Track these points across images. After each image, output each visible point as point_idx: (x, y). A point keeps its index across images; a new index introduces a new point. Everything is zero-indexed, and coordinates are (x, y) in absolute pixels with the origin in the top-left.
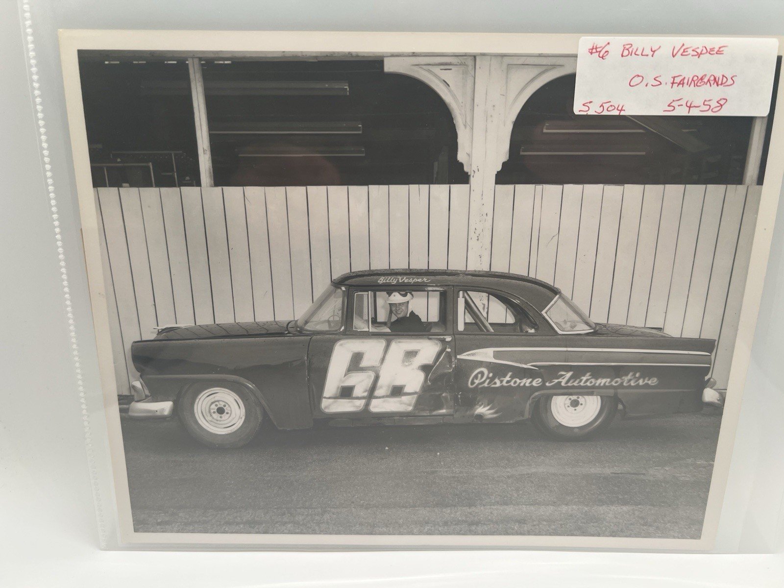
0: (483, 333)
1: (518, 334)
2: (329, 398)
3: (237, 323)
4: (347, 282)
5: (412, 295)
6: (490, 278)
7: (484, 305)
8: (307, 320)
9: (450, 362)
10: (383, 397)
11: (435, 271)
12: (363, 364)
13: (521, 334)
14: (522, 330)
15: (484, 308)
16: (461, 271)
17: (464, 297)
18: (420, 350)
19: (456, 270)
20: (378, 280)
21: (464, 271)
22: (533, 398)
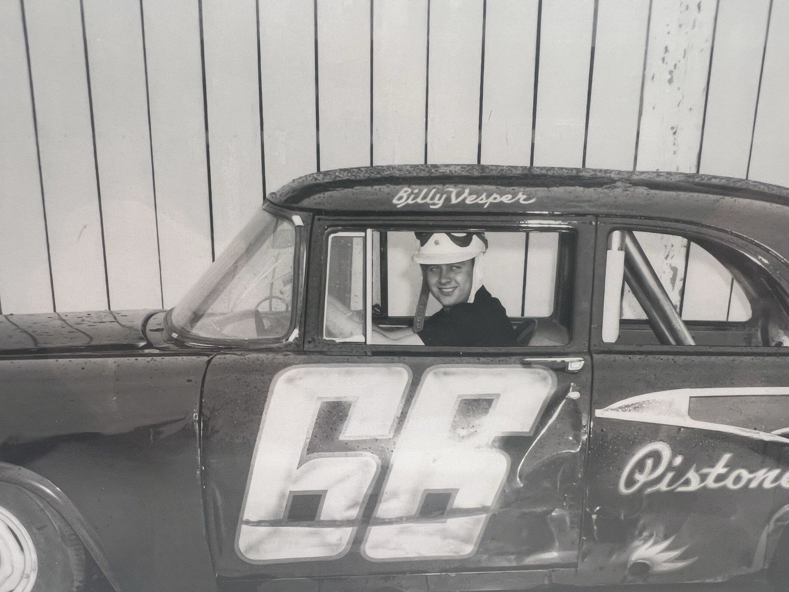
0: (666, 348)
1: (755, 350)
2: (259, 523)
3: (6, 316)
4: (306, 203)
5: (485, 242)
6: (695, 195)
7: (675, 270)
8: (199, 309)
9: (577, 427)
10: (399, 520)
11: (550, 173)
12: (346, 435)
13: (766, 350)
14: (766, 342)
15: (673, 280)
16: (620, 172)
17: (623, 247)
18: (498, 395)
19: (606, 171)
20: (393, 197)
21: (628, 172)
22: (778, 520)
